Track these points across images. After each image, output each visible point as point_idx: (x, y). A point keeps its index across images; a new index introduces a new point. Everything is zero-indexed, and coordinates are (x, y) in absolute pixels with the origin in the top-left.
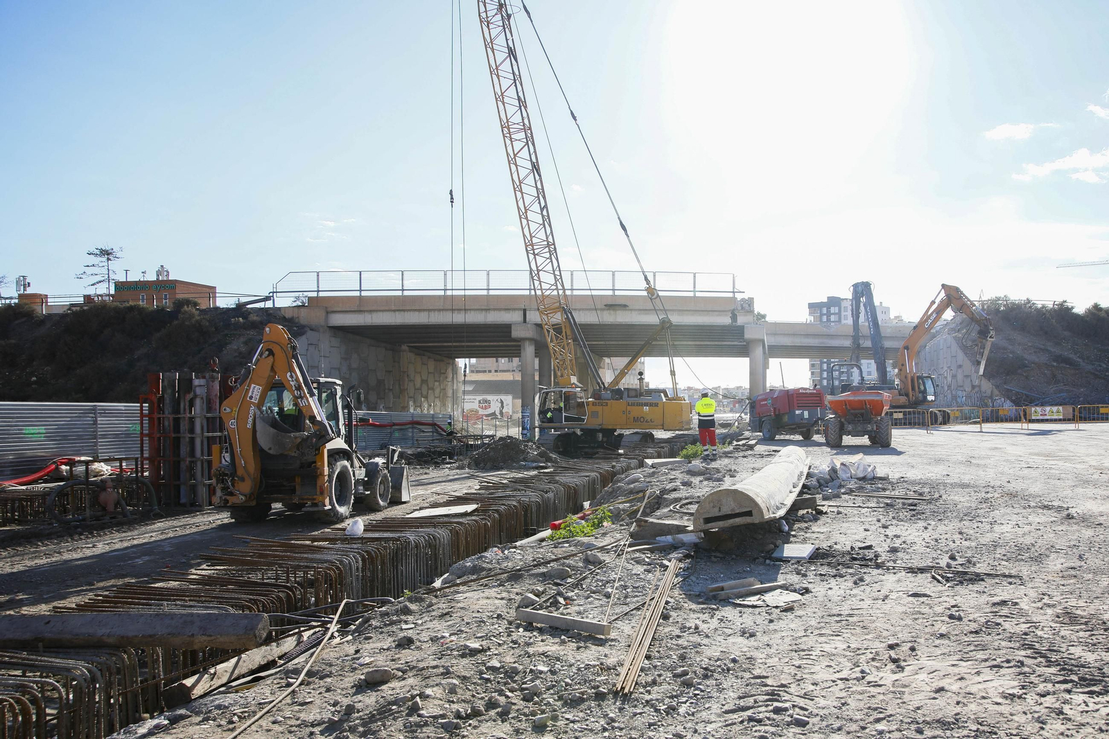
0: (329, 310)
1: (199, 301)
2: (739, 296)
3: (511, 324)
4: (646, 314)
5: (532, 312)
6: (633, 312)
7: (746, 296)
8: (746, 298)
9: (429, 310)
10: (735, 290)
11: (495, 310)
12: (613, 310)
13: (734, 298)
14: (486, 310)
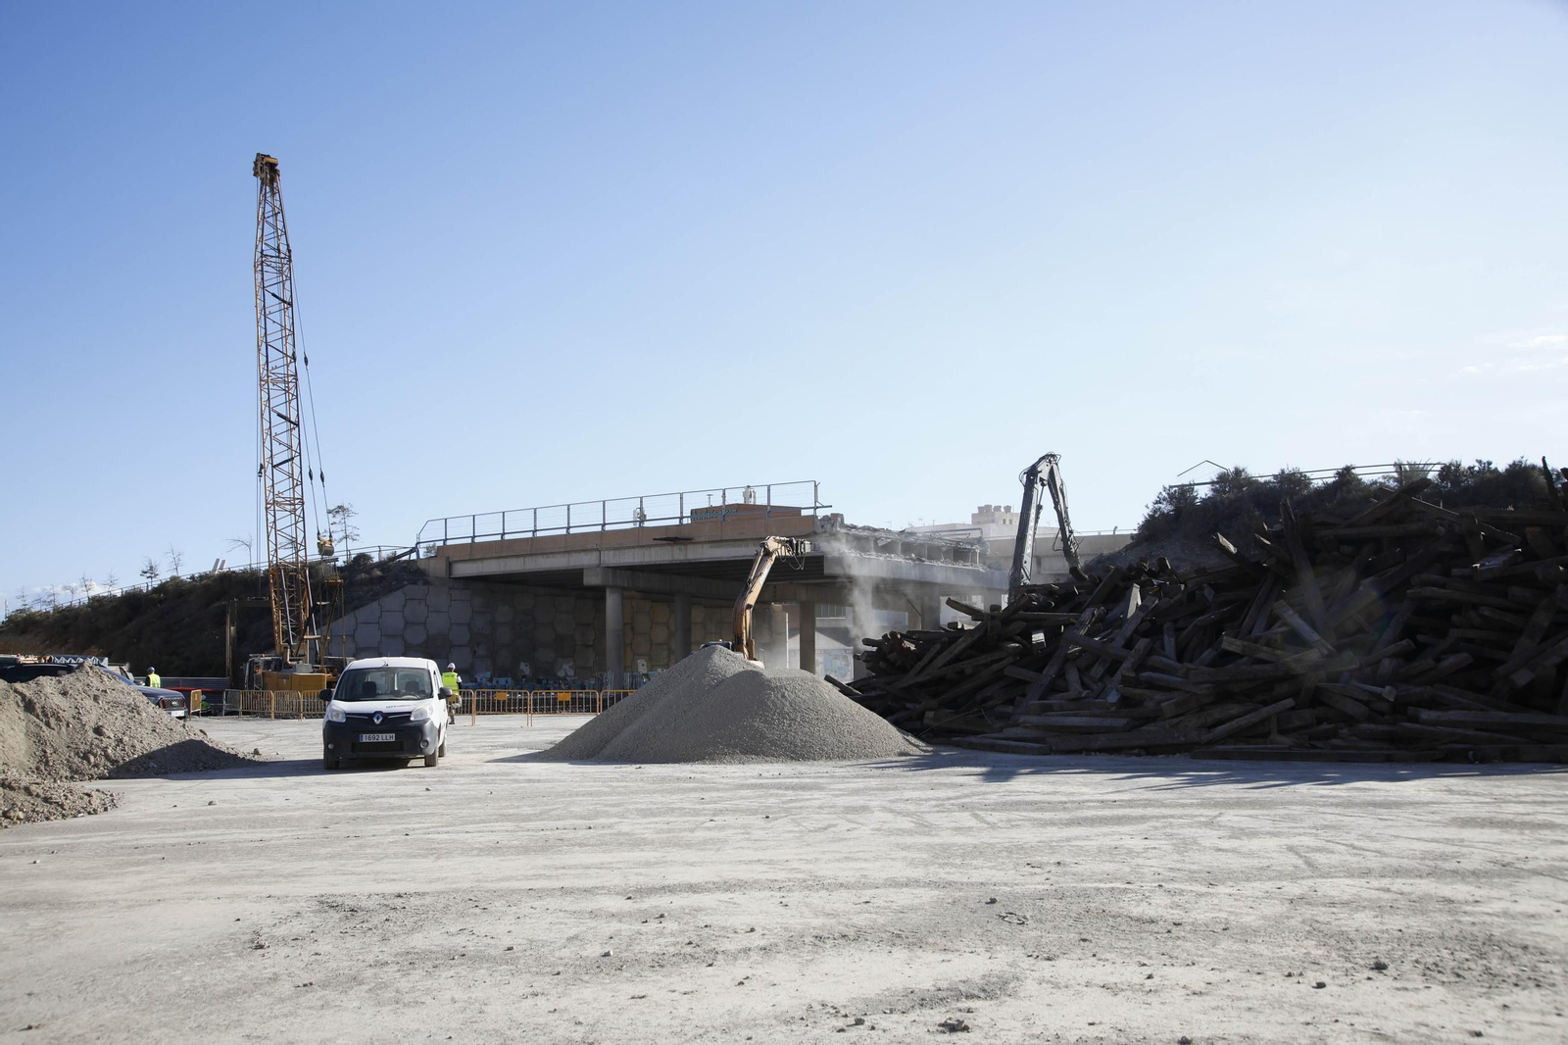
0: (451, 560)
1: (372, 555)
2: (821, 513)
3: (583, 569)
4: (718, 547)
5: (606, 552)
6: (705, 545)
7: (828, 512)
8: (829, 514)
9: (524, 556)
10: (818, 505)
11: (576, 551)
12: (684, 544)
13: (814, 517)
14: (568, 552)
